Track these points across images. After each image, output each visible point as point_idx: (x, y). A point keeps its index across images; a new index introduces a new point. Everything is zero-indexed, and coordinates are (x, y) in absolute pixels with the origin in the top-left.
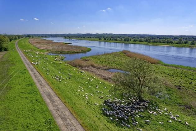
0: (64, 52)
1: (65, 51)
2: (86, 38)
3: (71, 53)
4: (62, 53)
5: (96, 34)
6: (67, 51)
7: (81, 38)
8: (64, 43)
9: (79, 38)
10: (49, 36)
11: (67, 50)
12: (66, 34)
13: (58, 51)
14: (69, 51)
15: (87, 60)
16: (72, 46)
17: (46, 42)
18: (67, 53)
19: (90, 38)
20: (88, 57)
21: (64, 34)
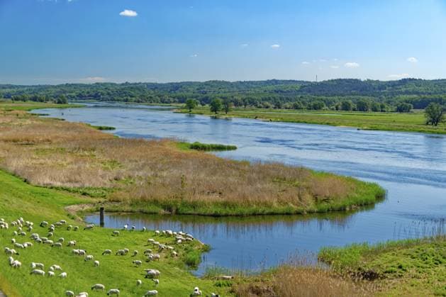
0: (194, 206)
1: (203, 204)
2: (327, 114)
3: (240, 216)
4: (177, 212)
5: (404, 81)
6: (216, 204)
7: (296, 107)
8: (182, 143)
9: (283, 112)
10: (81, 97)
11: (215, 197)
12: (190, 84)
13: (156, 202)
14: (225, 204)
15: (371, 276)
16: (245, 163)
17: (70, 134)
18: (216, 216)
19: (362, 108)
20: (377, 251)
21: (176, 87)
